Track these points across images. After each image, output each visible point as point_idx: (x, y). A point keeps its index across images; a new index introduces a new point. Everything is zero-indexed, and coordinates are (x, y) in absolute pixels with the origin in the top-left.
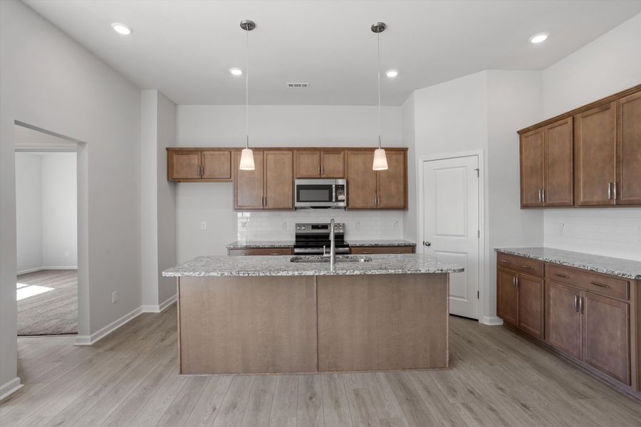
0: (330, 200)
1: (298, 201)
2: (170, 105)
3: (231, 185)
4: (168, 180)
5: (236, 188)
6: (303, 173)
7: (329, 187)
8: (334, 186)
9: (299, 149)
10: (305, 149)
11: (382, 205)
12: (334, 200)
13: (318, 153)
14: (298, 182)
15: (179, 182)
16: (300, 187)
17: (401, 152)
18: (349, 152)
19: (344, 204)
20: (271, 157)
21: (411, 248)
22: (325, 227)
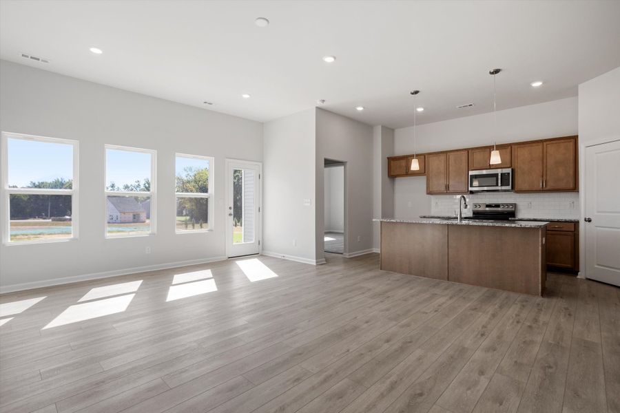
0: (497, 185)
1: (471, 186)
2: (389, 131)
3: (425, 177)
4: (389, 176)
5: (428, 180)
6: (476, 166)
7: (496, 175)
8: (500, 174)
9: (472, 149)
10: (478, 148)
11: (548, 188)
12: (499, 185)
13: (488, 150)
14: (471, 173)
15: (395, 177)
16: (474, 177)
17: (572, 140)
18: (516, 146)
19: (509, 188)
20: (452, 156)
21: (573, 224)
22: (497, 206)
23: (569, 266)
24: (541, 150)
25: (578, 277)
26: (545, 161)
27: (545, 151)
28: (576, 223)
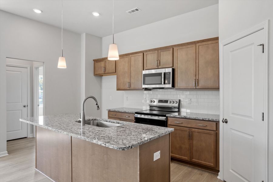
0: (161, 84)
1: (144, 84)
3: (116, 76)
4: (94, 75)
6: (149, 67)
7: (160, 74)
8: (163, 74)
9: (146, 51)
10: (149, 50)
12: (163, 83)
13: (157, 52)
14: (144, 72)
15: (102, 76)
16: (145, 76)
19: (170, 86)
20: (133, 58)
21: (215, 123)
22: (166, 101)
23: (212, 164)
24: (194, 51)
25: (218, 177)
26: (197, 61)
27: (197, 52)
28: (217, 123)
